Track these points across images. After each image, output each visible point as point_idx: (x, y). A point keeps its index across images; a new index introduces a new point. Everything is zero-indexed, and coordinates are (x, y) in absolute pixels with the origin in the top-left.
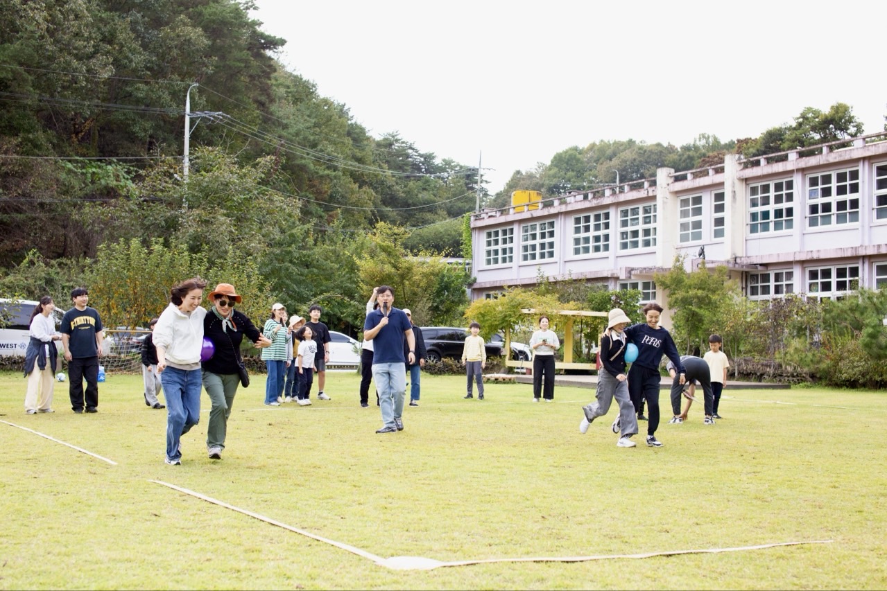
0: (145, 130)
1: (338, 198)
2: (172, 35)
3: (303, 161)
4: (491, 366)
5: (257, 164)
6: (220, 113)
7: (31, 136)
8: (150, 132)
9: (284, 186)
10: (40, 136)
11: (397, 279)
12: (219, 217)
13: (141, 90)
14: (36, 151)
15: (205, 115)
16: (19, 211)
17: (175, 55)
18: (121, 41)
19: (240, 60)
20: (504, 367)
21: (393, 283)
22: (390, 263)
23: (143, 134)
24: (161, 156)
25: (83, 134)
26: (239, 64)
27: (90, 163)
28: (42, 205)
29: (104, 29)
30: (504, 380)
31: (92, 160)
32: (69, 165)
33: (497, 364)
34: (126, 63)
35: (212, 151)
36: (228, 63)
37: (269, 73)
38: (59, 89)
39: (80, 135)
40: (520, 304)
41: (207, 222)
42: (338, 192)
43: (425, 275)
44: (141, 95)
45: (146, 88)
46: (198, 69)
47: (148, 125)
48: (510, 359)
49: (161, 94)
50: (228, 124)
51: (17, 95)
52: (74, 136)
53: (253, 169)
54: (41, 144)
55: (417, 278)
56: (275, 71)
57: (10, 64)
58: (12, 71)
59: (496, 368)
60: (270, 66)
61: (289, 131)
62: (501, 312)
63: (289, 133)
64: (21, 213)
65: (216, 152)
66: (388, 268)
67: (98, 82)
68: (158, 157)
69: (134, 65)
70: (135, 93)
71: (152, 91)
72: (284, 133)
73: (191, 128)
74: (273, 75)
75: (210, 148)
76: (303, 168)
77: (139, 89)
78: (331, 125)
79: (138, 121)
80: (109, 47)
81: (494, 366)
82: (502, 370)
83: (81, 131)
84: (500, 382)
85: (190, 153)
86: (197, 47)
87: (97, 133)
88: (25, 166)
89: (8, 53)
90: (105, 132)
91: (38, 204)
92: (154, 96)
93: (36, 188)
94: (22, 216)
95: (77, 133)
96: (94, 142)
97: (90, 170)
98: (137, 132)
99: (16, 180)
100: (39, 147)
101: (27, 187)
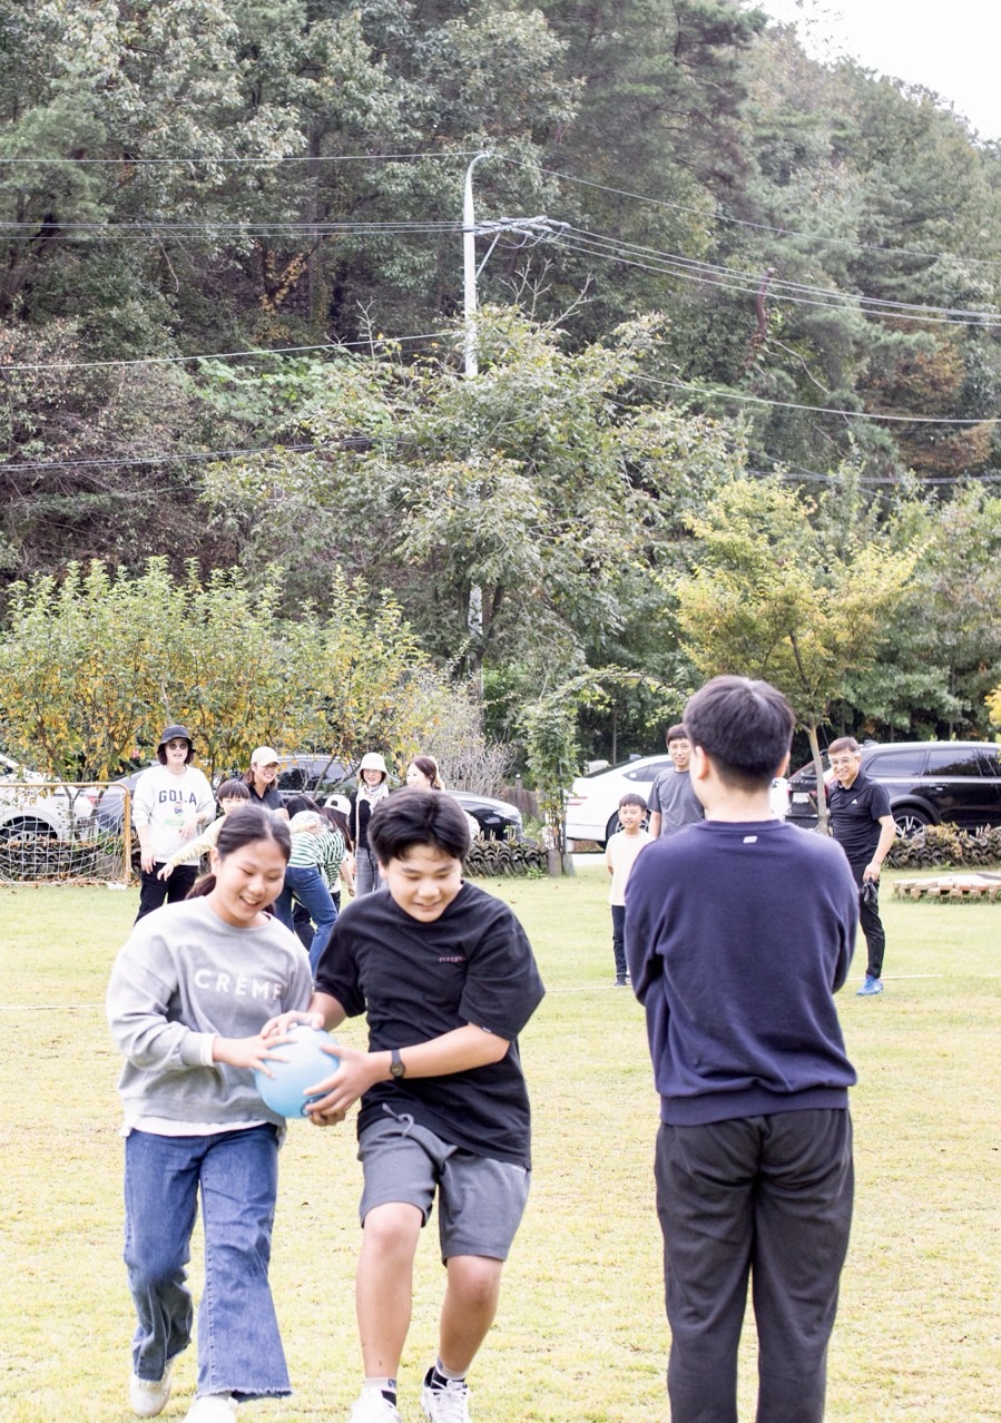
1: (987, 394)
2: (475, 36)
3: (832, 314)
5: (617, 338)
7: (115, 312)
10: (137, 312)
13: (398, 177)
14: (128, 346)
15: (507, 228)
16: (85, 486)
17: (480, 84)
18: (339, 65)
19: (652, 79)
25: (284, 291)
26: (644, 89)
27: (286, 360)
28: (145, 469)
29: (301, 43)
31: (288, 353)
32: (226, 373)
34: (354, 117)
35: (497, 317)
36: (617, 88)
37: (733, 102)
38: (164, 199)
39: (279, 296)
42: (987, 379)
44: (400, 189)
45: (410, 170)
46: (541, 112)
47: (421, 259)
51: (60, 226)
52: (264, 298)
54: (138, 328)
56: (744, 94)
57: (38, 154)
58: (42, 168)
60: (729, 85)
61: (795, 241)
63: (795, 247)
64: (94, 492)
67: (263, 172)
68: (371, 342)
69: (374, 119)
70: (384, 186)
71: (428, 177)
72: (781, 248)
73: (478, 260)
74: (743, 106)
76: (832, 329)
77: (394, 176)
80: (312, 83)
83: (282, 286)
86: (533, 59)
87: (326, 289)
88: (101, 382)
89: (35, 129)
90: (347, 284)
91: (135, 467)
92: (431, 188)
93: (132, 431)
94: (93, 498)
95: (271, 293)
96: (316, 305)
97: (270, 379)
98: (396, 279)
99: (72, 418)
100: (133, 336)
101: (91, 435)
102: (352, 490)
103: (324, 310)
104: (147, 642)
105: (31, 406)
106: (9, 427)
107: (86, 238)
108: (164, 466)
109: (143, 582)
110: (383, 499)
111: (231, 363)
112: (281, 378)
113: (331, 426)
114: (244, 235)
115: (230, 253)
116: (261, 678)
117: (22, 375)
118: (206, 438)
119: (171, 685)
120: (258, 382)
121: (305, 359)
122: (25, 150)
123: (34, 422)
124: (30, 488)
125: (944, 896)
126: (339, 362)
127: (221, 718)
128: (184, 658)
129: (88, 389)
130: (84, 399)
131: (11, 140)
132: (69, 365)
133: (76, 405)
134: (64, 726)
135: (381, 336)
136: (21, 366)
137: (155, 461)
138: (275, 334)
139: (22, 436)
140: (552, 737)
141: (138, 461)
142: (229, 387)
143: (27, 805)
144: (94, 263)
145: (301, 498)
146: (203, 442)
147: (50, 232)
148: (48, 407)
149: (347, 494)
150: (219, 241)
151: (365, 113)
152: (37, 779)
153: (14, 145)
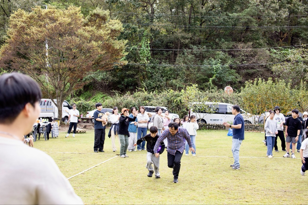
0: (306, 35)
7: (258, 41)
10: (261, 41)
14: (260, 47)
16: (252, 68)
18: (294, 2)
23: (305, 37)
27: (284, 49)
28: (262, 66)
32: (275, 51)
34: (297, 10)
39: (283, 39)
45: (306, 19)
51: (250, 27)
52: (280, 40)
54: (261, 44)
57: (246, 16)
58: (247, 18)
67: (282, 19)
69: (300, 11)
70: (301, 21)
77: (303, 20)
79: (303, 32)
80: (290, 5)
83: (283, 38)
87: (290, 38)
88: (255, 52)
89: (246, 12)
90: (294, 37)
91: (261, 66)
93: (260, 60)
94: (254, 70)
95: (282, 39)
96: (289, 41)
97: (282, 52)
98: (303, 36)
99: (251, 57)
100: (261, 45)
101: (254, 60)
102: (297, 69)
103: (290, 42)
104: (268, 92)
105: (244, 56)
106: (241, 59)
107: (254, 29)
108: (265, 65)
109: (268, 82)
110: (302, 71)
111: (276, 49)
112: (284, 52)
113: (294, 59)
114: (278, 29)
115: (276, 32)
116: (288, 98)
117: (243, 51)
118: (272, 61)
119: (272, 99)
120: (280, 52)
121: (288, 49)
122: (244, 16)
123: (245, 58)
124: (244, 68)
126: (293, 49)
127: (281, 105)
128: (275, 95)
129: (254, 53)
130: (253, 55)
131: (242, 14)
132: (251, 49)
133: (252, 55)
134: (254, 106)
135: (302, 44)
136: (243, 49)
137: (264, 64)
138: (282, 45)
139: (243, 60)
141: (261, 64)
142: (275, 53)
143: (247, 118)
144: (254, 34)
145: (289, 70)
146: (271, 62)
147: (248, 28)
148: (247, 56)
149: (296, 70)
150: (275, 30)
151: (298, 10)
152: (249, 114)
153: (243, 15)
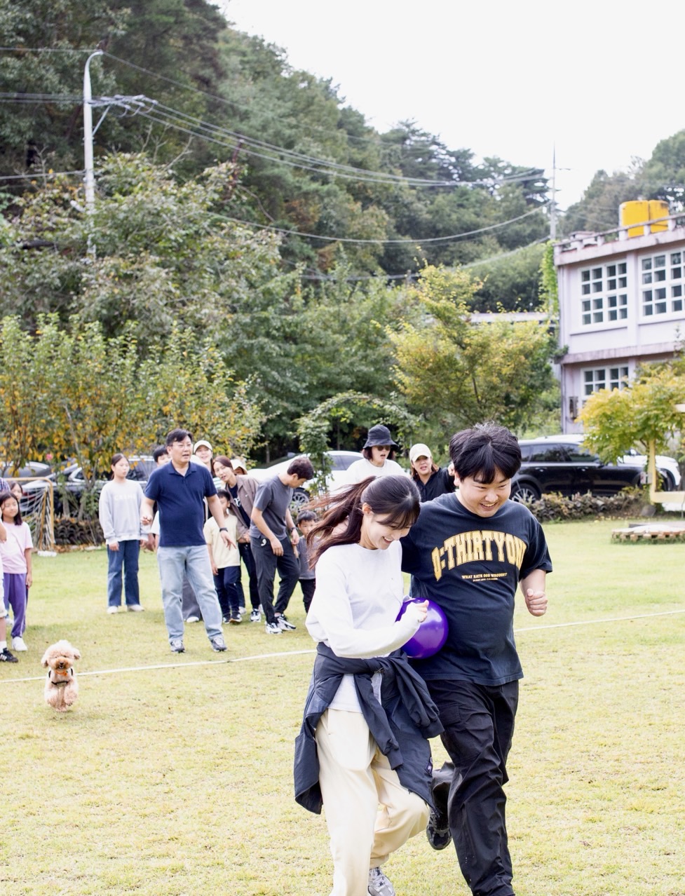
0: (20, 133)
1: (331, 227)
3: (276, 171)
4: (625, 504)
5: (206, 178)
6: (141, 97)
8: (30, 135)
9: (248, 212)
11: (462, 363)
12: (147, 268)
13: (11, 67)
15: (116, 103)
17: (63, 8)
19: (168, 12)
20: (648, 503)
21: (457, 370)
22: (450, 337)
23: (17, 139)
24: (47, 172)
26: (165, 19)
30: (667, 536)
33: (636, 500)
35: (130, 160)
36: (147, 17)
37: (215, 31)
40: (671, 397)
41: (128, 278)
42: (332, 217)
43: (509, 355)
44: (12, 76)
45: (18, 64)
46: (101, 30)
47: (24, 124)
48: (657, 490)
49: (43, 72)
50: (153, 114)
53: (200, 187)
55: (496, 359)
59: (634, 507)
61: (251, 123)
62: (641, 412)
63: (251, 127)
65: (137, 162)
66: (447, 347)
68: (44, 175)
71: (29, 69)
72: (244, 127)
73: (94, 124)
74: (220, 34)
75: (128, 156)
76: (276, 181)
77: (7, 67)
78: (314, 110)
79: (9, 118)
81: (630, 503)
82: (645, 510)
84: (662, 542)
85: (95, 166)
92: (32, 77)
98: (8, 137)
102: (37, 276)
125: (654, 539)
135: (51, 171)
140: (319, 440)
